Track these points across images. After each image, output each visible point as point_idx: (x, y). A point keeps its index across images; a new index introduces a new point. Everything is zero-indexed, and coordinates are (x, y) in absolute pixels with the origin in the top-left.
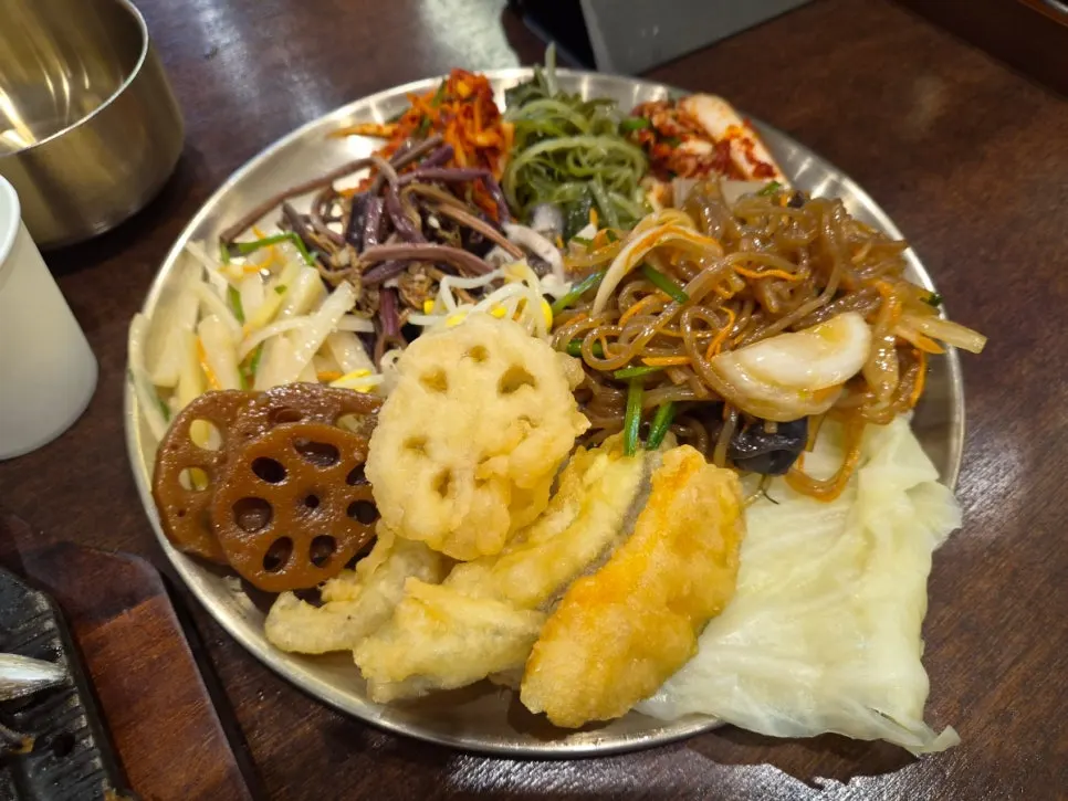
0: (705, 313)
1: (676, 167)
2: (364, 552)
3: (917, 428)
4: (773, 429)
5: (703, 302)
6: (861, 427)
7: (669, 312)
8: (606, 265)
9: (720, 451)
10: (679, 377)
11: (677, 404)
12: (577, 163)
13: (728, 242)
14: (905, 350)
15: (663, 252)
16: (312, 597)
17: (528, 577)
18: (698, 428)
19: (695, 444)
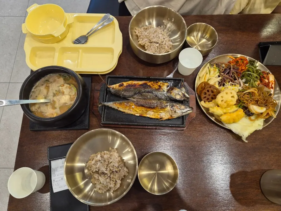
0: (252, 100)
1: (262, 82)
2: (211, 101)
3: (264, 121)
4: (250, 112)
5: (253, 99)
6: (259, 117)
7: (249, 98)
8: (247, 90)
9: (245, 111)
10: (246, 104)
11: (244, 106)
12: (252, 76)
13: (259, 95)
14: (268, 114)
15: (253, 92)
16: (205, 102)
17: (225, 111)
18: (244, 108)
19: (243, 110)
